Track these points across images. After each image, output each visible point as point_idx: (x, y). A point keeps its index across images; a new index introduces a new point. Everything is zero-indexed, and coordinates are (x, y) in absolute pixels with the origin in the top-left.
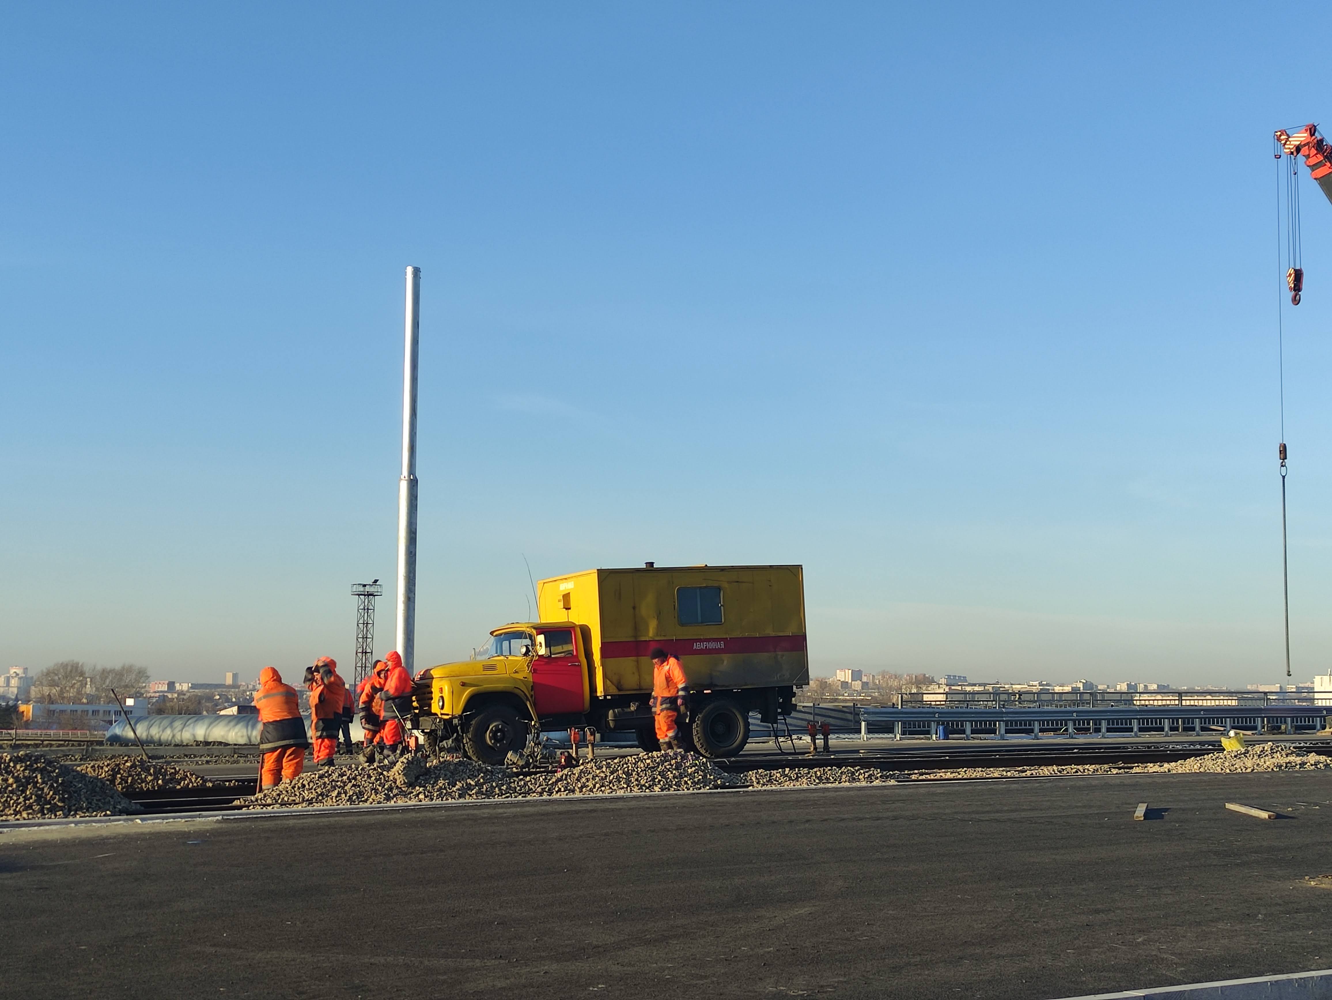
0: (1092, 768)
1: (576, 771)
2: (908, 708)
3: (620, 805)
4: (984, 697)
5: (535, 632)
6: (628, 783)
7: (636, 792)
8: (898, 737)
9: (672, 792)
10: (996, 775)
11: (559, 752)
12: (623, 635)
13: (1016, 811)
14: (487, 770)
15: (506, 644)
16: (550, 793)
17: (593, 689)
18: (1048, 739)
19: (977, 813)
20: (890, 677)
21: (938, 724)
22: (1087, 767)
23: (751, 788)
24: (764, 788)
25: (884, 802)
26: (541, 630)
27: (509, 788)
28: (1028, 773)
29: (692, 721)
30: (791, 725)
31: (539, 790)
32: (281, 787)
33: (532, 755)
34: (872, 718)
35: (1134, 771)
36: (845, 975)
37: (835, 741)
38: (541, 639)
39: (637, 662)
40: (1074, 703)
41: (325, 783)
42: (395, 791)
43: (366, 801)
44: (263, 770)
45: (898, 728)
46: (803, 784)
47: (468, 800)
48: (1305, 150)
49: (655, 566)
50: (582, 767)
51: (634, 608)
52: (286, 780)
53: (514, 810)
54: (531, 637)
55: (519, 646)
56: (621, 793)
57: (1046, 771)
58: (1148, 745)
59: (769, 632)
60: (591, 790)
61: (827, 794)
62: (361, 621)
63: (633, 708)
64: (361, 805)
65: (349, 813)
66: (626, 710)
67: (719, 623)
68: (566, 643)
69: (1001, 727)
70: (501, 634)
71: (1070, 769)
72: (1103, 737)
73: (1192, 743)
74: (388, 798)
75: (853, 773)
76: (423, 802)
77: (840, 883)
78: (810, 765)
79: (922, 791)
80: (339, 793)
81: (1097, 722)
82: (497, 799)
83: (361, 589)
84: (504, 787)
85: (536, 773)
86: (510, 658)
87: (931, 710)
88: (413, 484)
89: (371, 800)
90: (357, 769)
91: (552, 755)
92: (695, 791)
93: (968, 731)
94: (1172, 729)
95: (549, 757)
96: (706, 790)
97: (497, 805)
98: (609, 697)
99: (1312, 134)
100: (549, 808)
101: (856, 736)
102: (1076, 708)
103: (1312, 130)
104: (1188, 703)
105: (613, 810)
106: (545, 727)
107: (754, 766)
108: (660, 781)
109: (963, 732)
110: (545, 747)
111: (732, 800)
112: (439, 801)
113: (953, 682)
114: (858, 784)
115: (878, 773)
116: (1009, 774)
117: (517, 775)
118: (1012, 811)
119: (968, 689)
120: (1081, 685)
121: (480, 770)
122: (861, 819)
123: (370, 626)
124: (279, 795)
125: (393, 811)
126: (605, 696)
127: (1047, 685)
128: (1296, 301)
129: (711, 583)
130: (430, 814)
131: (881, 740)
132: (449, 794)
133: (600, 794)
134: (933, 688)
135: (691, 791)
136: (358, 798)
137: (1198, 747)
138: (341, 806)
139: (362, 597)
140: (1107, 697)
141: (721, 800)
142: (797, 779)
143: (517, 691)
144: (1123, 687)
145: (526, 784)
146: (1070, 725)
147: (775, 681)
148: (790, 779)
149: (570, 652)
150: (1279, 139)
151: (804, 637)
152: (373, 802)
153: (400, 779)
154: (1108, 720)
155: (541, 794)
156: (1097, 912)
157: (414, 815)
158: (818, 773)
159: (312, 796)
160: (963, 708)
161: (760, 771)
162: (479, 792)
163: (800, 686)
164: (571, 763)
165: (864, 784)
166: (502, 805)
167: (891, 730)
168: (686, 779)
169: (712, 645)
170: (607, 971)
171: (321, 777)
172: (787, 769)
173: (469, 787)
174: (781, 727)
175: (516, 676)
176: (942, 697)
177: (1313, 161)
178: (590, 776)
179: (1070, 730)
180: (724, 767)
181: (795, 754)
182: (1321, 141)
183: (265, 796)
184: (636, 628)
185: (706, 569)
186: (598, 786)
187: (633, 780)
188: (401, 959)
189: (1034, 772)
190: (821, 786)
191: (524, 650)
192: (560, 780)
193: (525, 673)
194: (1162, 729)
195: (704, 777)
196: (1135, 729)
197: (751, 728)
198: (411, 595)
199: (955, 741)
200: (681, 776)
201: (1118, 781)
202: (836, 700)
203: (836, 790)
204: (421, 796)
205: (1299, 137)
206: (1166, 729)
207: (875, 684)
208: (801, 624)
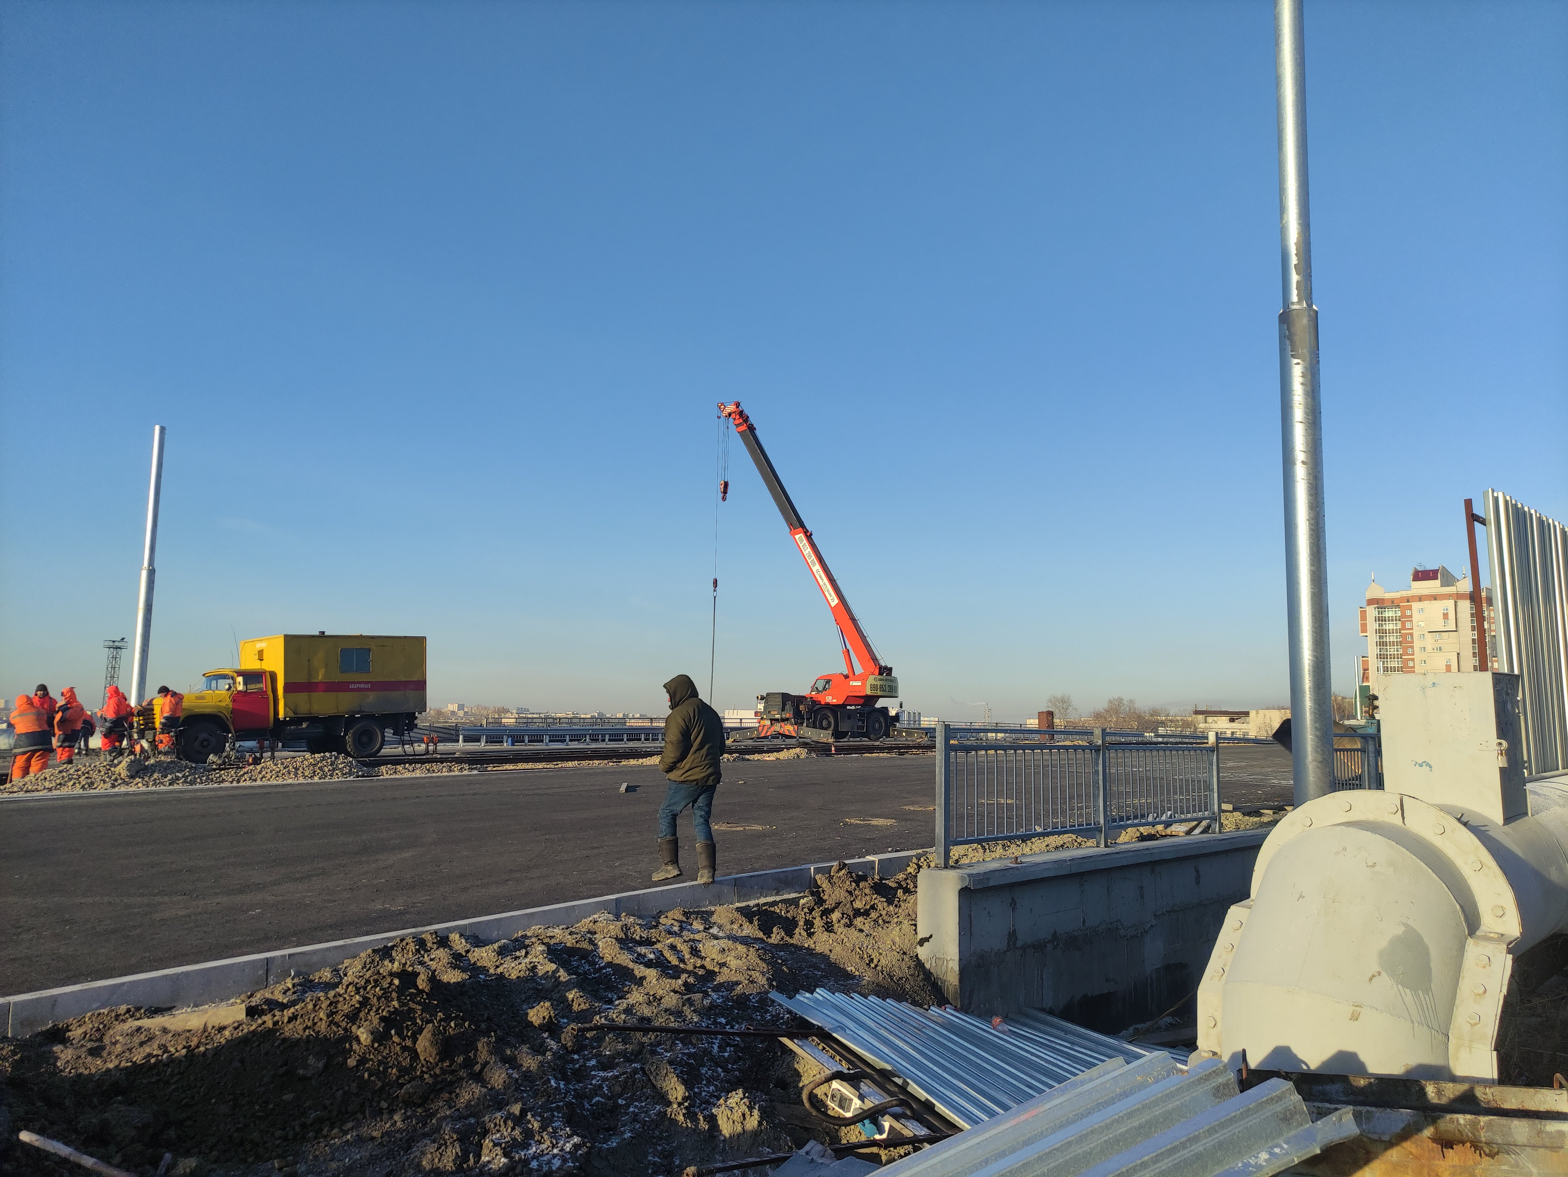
0: (597, 762)
1: (259, 767)
2: (490, 727)
3: (288, 789)
4: (540, 720)
5: (235, 675)
6: (296, 775)
7: (301, 780)
8: (483, 745)
9: (327, 780)
10: (540, 767)
11: (247, 755)
12: (302, 678)
13: (550, 788)
14: (192, 767)
15: (214, 682)
16: (238, 781)
17: (276, 713)
18: (575, 745)
19: (526, 790)
20: (482, 709)
21: (508, 737)
22: (595, 761)
23: (382, 777)
24: (392, 777)
25: (469, 784)
26: (240, 673)
27: (208, 779)
28: (560, 766)
29: (346, 734)
30: (414, 737)
31: (230, 780)
32: (27, 779)
33: (228, 757)
34: (466, 733)
35: (622, 764)
36: (430, 895)
37: (441, 747)
38: (240, 679)
39: (310, 696)
40: (592, 724)
41: (63, 777)
42: (119, 781)
43: (95, 788)
44: (14, 768)
45: (484, 739)
46: (418, 774)
47: (176, 787)
48: (733, 415)
49: (326, 634)
50: (263, 764)
51: (309, 661)
52: (32, 774)
53: (209, 793)
54: (233, 678)
55: (224, 684)
56: (290, 781)
57: (570, 764)
58: (631, 749)
59: (402, 678)
60: (269, 780)
61: (432, 780)
62: (110, 666)
63: (304, 725)
64: (92, 791)
65: (80, 797)
66: (300, 727)
67: (368, 671)
68: (258, 683)
69: (546, 739)
70: (210, 676)
71: (584, 763)
72: (606, 744)
73: (656, 747)
74: (113, 786)
75: (450, 767)
76: (141, 789)
77: (434, 836)
78: (423, 762)
79: (494, 777)
80: (74, 784)
81: (603, 736)
82: (198, 786)
83: (111, 644)
84: (204, 778)
85: (228, 769)
86: (216, 692)
87: (504, 728)
88: (152, 573)
89: (99, 787)
90: (90, 766)
91: (243, 757)
92: (343, 779)
93: (526, 741)
94: (646, 740)
95: (241, 758)
96: (351, 778)
97: (197, 790)
98: (288, 719)
99: (737, 407)
100: (236, 792)
101: (456, 744)
102: (591, 728)
103: (738, 405)
104: (656, 724)
105: (282, 792)
106: (239, 738)
107: (385, 763)
108: (318, 773)
109: (523, 741)
110: (237, 751)
111: (369, 784)
112: (154, 788)
113: (520, 712)
114: (453, 774)
115: (466, 766)
116: (548, 766)
117: (215, 770)
118: (547, 789)
119: (530, 716)
120: (596, 714)
121: (186, 767)
122: (452, 795)
123: (116, 669)
124: (24, 785)
125: (116, 795)
126: (285, 718)
127: (577, 714)
128: (724, 499)
129: (364, 647)
130: (145, 797)
131: (472, 747)
132: (162, 783)
133: (275, 782)
134: (509, 715)
135: (340, 779)
136: (89, 786)
137: (659, 750)
138: (75, 792)
139: (112, 649)
140: (611, 721)
141: (360, 785)
142: (413, 771)
143: (220, 714)
144: (621, 716)
145: (220, 776)
146: (588, 736)
147: (404, 709)
148: (409, 771)
149: (261, 689)
150: (720, 408)
151: (425, 682)
152: (101, 789)
153: (124, 774)
154: (610, 734)
155: (232, 782)
156: (593, 848)
157: (132, 797)
158: (428, 767)
159: (52, 785)
160: (524, 727)
161: (389, 766)
162: (185, 782)
163: (420, 713)
164: (257, 761)
165: (457, 773)
166: (202, 790)
167: (478, 740)
168: (337, 772)
169: (362, 686)
170: (263, 900)
171: (60, 772)
172: (407, 765)
173: (178, 778)
174: (406, 738)
175: (219, 704)
176: (513, 720)
177: (737, 422)
178: (269, 771)
179: (587, 740)
180: (364, 764)
181: (415, 755)
182: (742, 411)
183: (13, 786)
184: (310, 674)
185: (361, 637)
186: (274, 777)
187: (299, 772)
188: (106, 899)
189: (563, 765)
190: (429, 775)
191: (227, 687)
192: (247, 773)
193: (227, 702)
194: (640, 740)
195: (350, 770)
196: (625, 740)
197: (386, 739)
198: (146, 648)
199: (518, 747)
200: (334, 770)
201: (612, 770)
202: (446, 722)
203: (438, 777)
204: (140, 785)
205: (731, 408)
206: (643, 739)
207: (472, 712)
208: (424, 674)
